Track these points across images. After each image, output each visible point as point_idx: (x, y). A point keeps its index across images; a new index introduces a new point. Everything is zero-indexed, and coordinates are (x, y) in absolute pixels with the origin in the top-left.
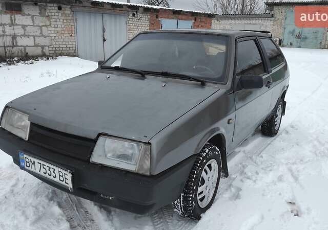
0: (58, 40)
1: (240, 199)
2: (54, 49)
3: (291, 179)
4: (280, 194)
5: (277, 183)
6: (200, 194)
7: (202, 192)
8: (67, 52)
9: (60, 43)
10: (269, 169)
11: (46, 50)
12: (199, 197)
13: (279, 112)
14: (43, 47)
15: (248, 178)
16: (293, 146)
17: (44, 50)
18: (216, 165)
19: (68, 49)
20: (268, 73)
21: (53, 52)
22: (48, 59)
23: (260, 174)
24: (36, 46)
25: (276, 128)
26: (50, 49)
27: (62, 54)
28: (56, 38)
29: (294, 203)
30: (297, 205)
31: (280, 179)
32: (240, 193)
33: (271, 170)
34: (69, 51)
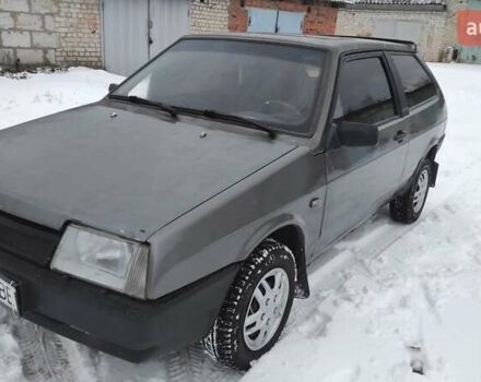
0: (72, 40)
1: (325, 336)
2: (64, 54)
3: (423, 304)
4: (397, 331)
5: (396, 311)
6: (248, 327)
7: (254, 324)
8: (85, 59)
9: (76, 44)
10: (387, 284)
11: (51, 56)
12: (246, 334)
13: (423, 183)
14: (45, 51)
15: (348, 299)
16: (439, 243)
17: (48, 56)
18: (285, 278)
19: (88, 54)
20: (402, 117)
21: (62, 59)
22: (53, 71)
23: (370, 292)
24: (34, 47)
25: (416, 209)
26: (58, 54)
27: (77, 64)
28: (69, 35)
29: (419, 349)
30: (423, 351)
31: (404, 303)
32: (329, 325)
33: (391, 286)
34: (90, 59)
